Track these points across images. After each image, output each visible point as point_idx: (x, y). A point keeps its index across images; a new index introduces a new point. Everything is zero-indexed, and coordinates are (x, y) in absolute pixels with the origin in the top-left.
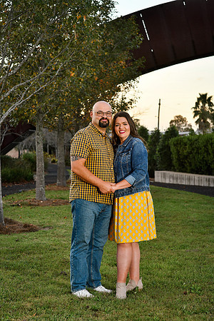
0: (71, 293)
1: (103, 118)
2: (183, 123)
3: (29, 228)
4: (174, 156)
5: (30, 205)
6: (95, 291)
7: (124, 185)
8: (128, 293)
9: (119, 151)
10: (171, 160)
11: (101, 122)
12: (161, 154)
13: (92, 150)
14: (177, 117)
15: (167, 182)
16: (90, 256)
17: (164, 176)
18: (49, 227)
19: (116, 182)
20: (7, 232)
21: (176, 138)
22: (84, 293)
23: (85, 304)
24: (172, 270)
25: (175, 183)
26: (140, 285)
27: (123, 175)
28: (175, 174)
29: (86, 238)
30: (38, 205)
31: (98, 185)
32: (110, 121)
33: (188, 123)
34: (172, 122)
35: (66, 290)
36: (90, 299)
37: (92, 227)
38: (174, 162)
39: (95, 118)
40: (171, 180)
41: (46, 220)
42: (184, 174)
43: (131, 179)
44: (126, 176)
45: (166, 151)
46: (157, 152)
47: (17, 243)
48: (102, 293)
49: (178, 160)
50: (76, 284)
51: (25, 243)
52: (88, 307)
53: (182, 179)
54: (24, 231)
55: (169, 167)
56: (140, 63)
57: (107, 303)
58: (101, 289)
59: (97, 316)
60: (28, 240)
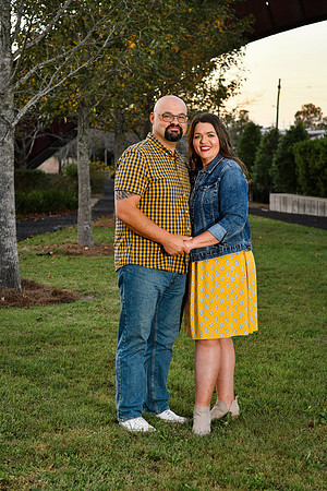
0: (117, 422)
1: (172, 125)
2: (316, 116)
3: (61, 297)
4: (301, 171)
5: (68, 254)
6: (159, 419)
7: (206, 240)
8: (213, 423)
9: (199, 182)
10: (295, 177)
11: (169, 131)
12: (279, 167)
13: (151, 181)
14: (307, 106)
15: (289, 211)
16: (150, 360)
17: (285, 202)
18: (94, 294)
19: (194, 235)
20: (25, 304)
21: (304, 143)
22: (138, 424)
23: (138, 446)
24: (290, 377)
25: (301, 212)
26: (235, 409)
27: (205, 224)
28: (301, 198)
29: (143, 331)
30: (81, 254)
31: (162, 241)
32: (184, 131)
33: (323, 116)
34: (298, 114)
35: (110, 417)
36: (147, 435)
37: (152, 312)
38: (300, 179)
39: (158, 125)
40: (296, 208)
41: (89, 282)
42: (316, 199)
43: (218, 230)
44: (210, 226)
45: (287, 162)
46: (273, 165)
47: (39, 324)
48: (170, 424)
49: (307, 176)
50: (126, 407)
51: (52, 324)
52: (143, 452)
53: (312, 206)
54: (51, 302)
55: (293, 188)
56: (246, 24)
57: (177, 445)
58: (168, 415)
59: (157, 471)
60: (58, 318)
